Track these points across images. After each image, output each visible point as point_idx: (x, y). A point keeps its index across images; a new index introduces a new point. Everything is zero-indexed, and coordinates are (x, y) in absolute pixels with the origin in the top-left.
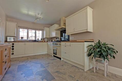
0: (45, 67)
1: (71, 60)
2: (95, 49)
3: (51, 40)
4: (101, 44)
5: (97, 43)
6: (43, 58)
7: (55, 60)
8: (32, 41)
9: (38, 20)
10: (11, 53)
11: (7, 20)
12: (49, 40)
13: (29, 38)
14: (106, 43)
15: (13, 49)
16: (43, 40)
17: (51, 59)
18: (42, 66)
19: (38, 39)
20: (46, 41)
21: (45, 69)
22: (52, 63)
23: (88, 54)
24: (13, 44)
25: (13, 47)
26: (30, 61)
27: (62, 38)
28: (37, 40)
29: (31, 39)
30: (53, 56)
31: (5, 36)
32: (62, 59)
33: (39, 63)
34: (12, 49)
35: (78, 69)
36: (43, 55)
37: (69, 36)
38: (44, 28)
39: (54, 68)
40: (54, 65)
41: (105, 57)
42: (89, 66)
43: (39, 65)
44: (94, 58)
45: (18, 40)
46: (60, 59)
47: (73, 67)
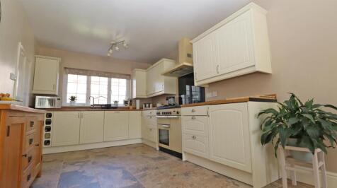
0: (134, 179)
1: (213, 158)
2: (282, 122)
3: (151, 105)
4: (300, 105)
5: (286, 102)
6: (129, 154)
7: (163, 161)
8: (99, 108)
9: (117, 48)
10: (44, 140)
11: (37, 53)
12: (147, 105)
13: (92, 99)
14: (312, 101)
15: (48, 129)
16: (130, 104)
17: (152, 156)
18: (127, 175)
19: (116, 102)
20: (138, 107)
21: (136, 182)
22: (157, 168)
23: (263, 136)
24: (50, 115)
25: (48, 122)
26: (93, 163)
27: (183, 96)
28: (112, 106)
29: (96, 102)
30: (158, 149)
31: (30, 94)
32: (184, 158)
33: (119, 168)
34: (46, 129)
35: (234, 184)
36: (128, 147)
37: (202, 89)
38: (132, 70)
39: (163, 181)
40: (162, 173)
41: (316, 142)
42: (269, 174)
43: (119, 173)
44: (280, 146)
45: (64, 105)
46: (179, 156)
47: (217, 179)
